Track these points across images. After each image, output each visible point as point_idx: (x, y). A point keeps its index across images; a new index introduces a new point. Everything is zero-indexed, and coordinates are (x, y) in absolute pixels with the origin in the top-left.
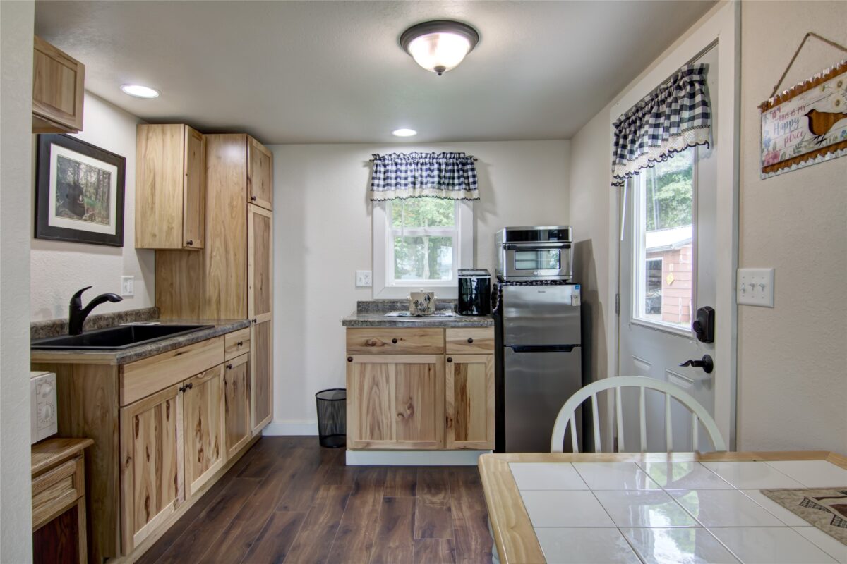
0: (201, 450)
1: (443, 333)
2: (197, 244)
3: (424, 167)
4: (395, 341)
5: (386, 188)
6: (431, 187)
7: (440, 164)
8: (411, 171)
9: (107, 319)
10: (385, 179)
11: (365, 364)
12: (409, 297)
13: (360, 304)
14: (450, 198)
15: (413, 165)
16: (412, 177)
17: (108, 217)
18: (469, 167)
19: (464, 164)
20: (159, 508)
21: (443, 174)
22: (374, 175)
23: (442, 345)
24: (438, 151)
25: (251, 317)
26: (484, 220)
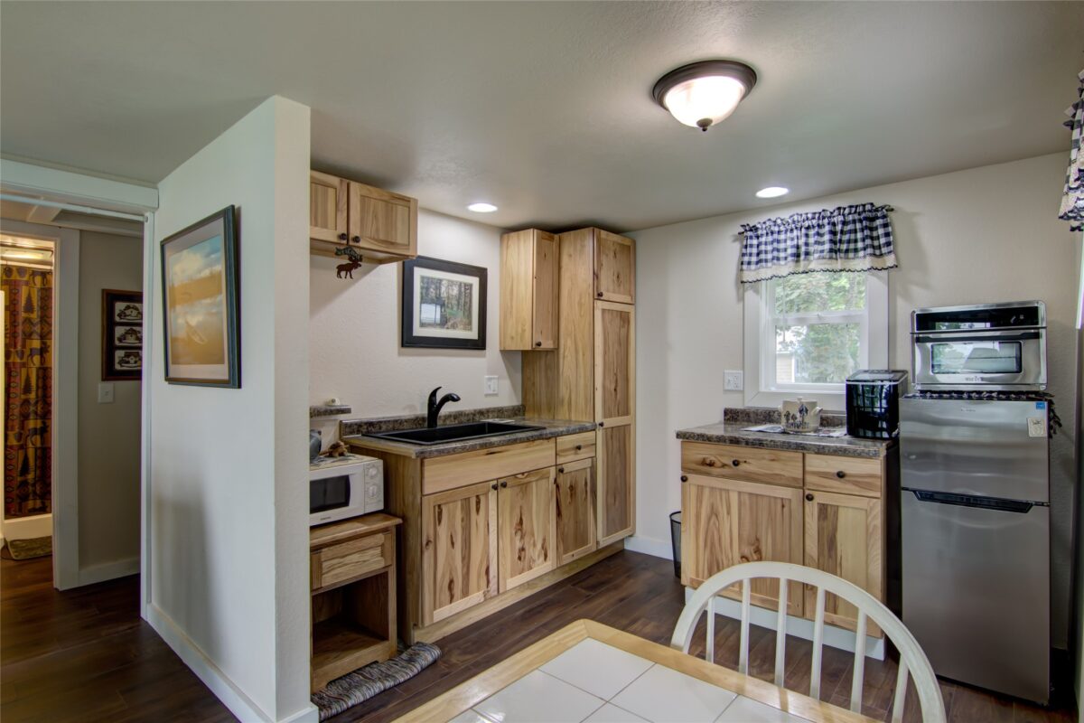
0: (523, 549)
1: (801, 460)
2: (547, 344)
3: (812, 232)
4: (736, 463)
5: (759, 265)
6: (819, 258)
7: (834, 224)
8: (792, 239)
9: (468, 415)
10: (758, 254)
11: (702, 486)
12: (780, 407)
13: (726, 412)
14: (849, 270)
15: (795, 232)
16: (792, 247)
17: (470, 323)
18: (879, 222)
19: (873, 219)
20: (465, 593)
21: (838, 237)
22: (744, 251)
23: (801, 476)
24: (830, 207)
25: (599, 419)
26: (908, 297)
